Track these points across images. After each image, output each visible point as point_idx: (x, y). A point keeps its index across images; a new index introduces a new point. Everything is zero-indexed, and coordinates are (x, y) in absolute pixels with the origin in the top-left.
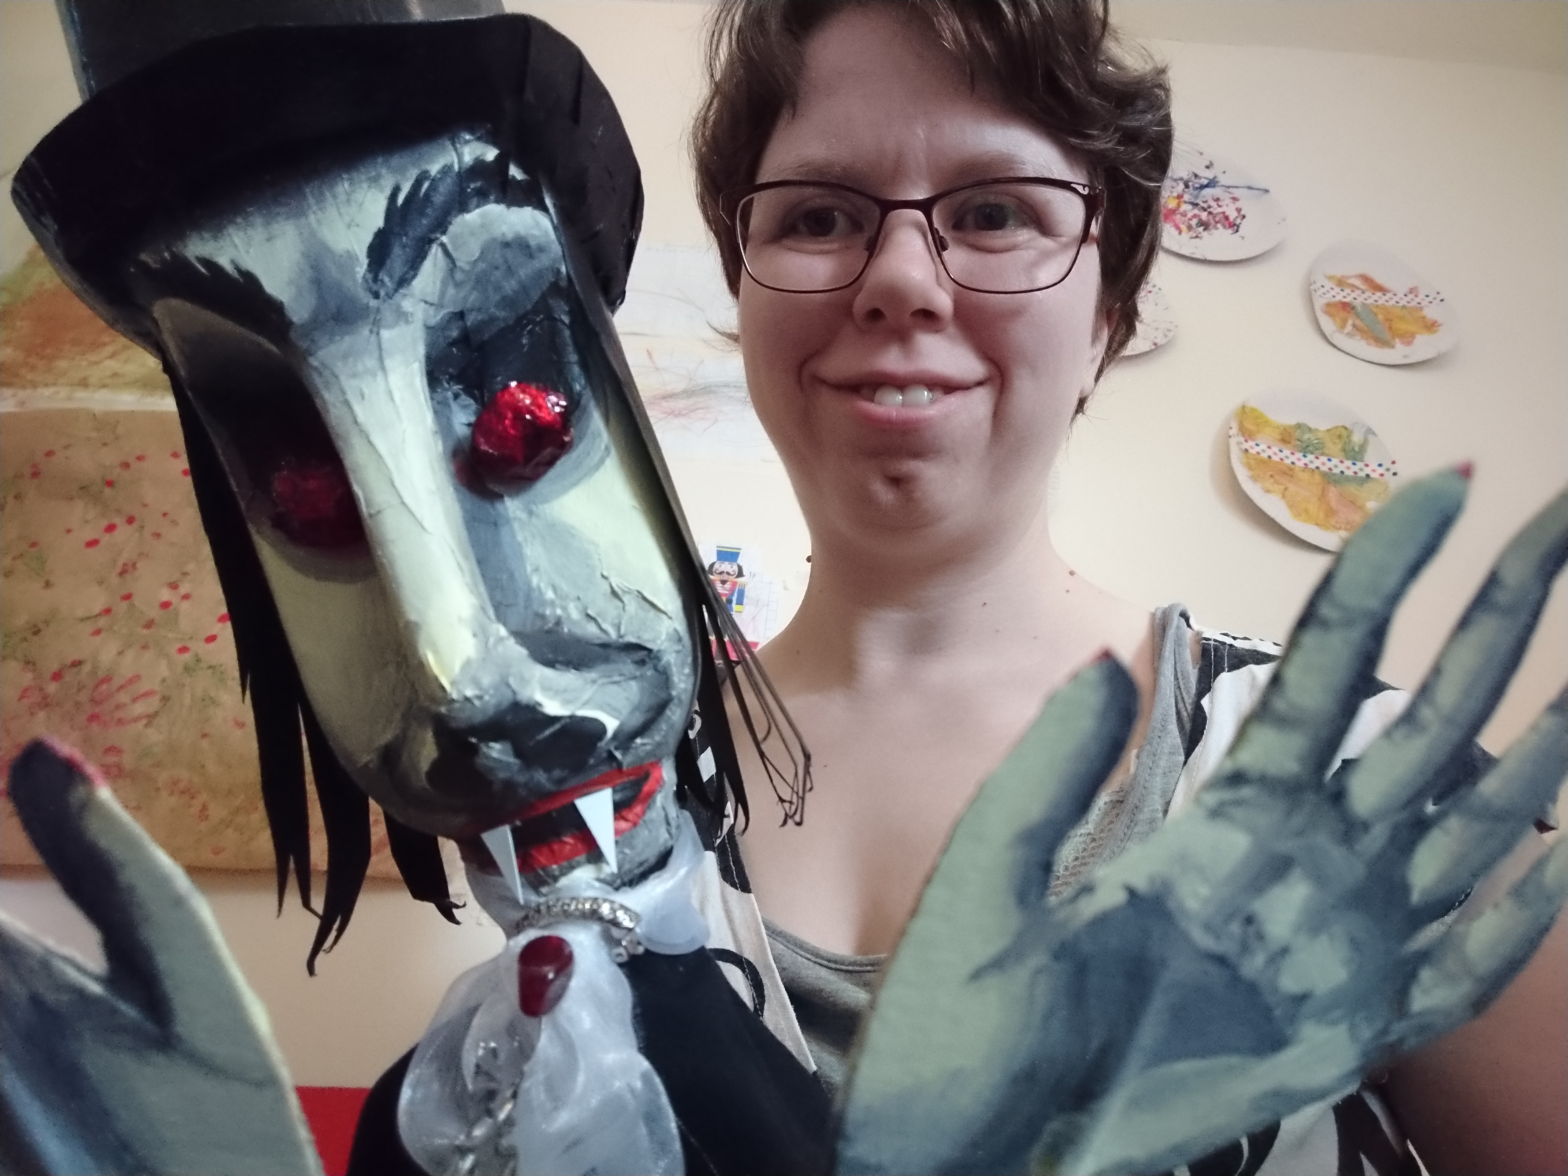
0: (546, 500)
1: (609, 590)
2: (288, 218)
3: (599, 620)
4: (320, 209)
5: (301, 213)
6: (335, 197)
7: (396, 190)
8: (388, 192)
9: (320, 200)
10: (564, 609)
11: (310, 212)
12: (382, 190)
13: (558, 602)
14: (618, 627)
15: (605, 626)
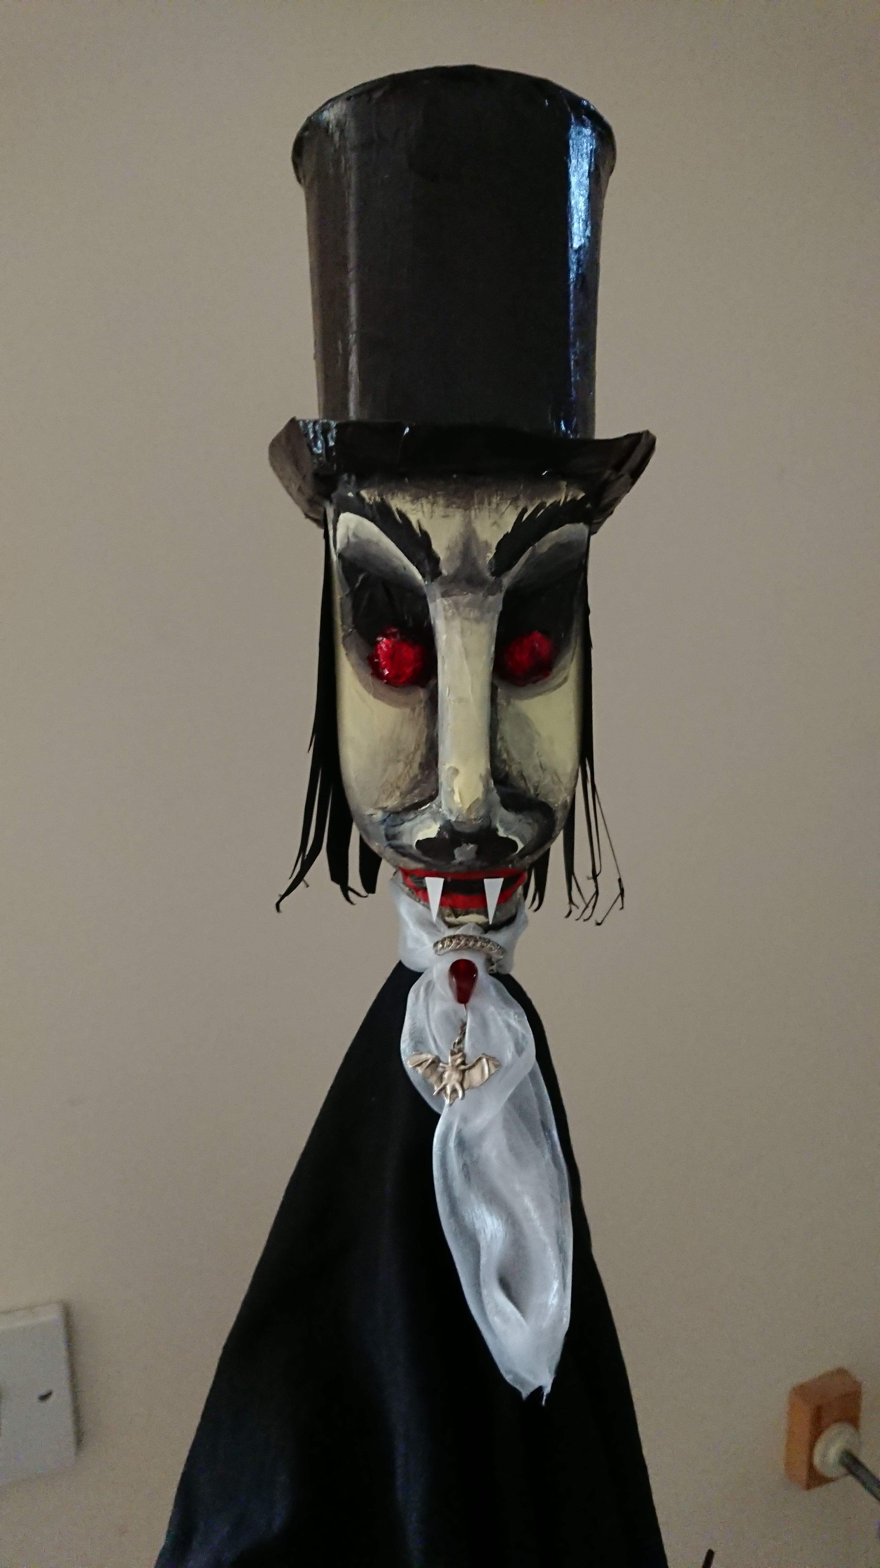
0: (521, 698)
1: (538, 764)
2: (458, 507)
3: (528, 781)
4: (479, 508)
5: (467, 508)
6: (490, 504)
7: (525, 510)
8: (520, 510)
9: (481, 503)
10: (510, 767)
11: (473, 508)
12: (517, 508)
13: (507, 761)
14: (536, 788)
15: (530, 785)
